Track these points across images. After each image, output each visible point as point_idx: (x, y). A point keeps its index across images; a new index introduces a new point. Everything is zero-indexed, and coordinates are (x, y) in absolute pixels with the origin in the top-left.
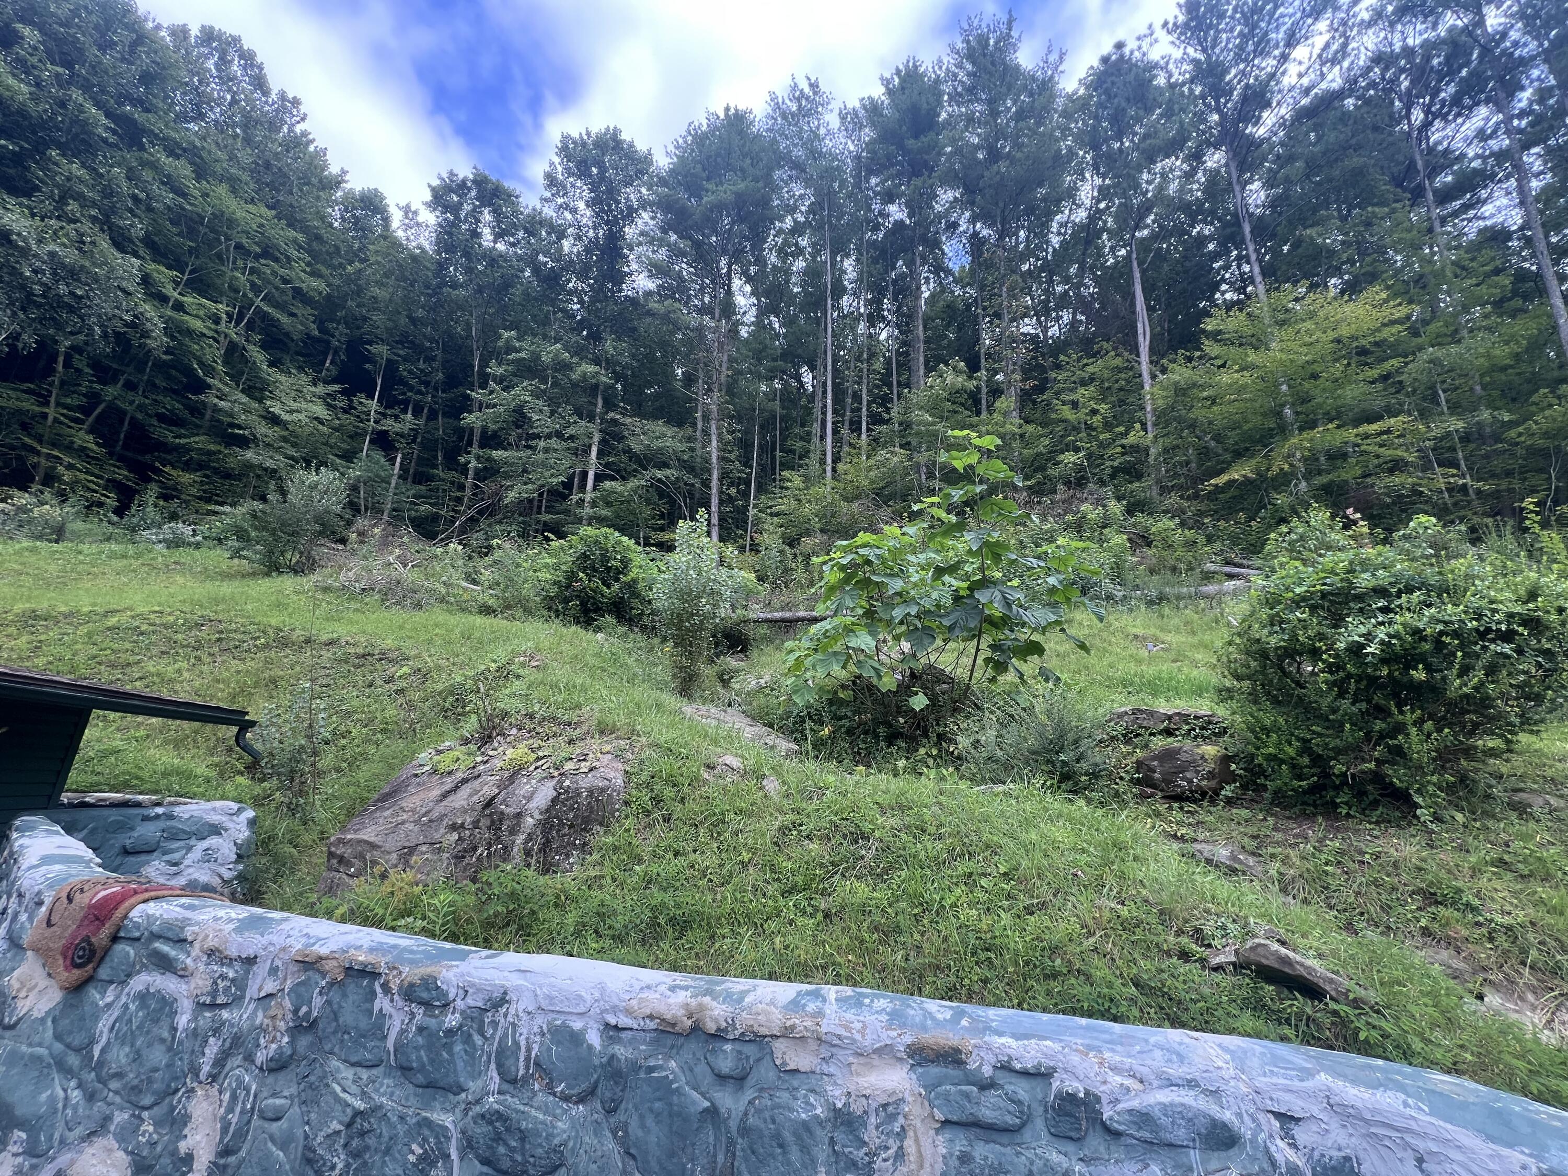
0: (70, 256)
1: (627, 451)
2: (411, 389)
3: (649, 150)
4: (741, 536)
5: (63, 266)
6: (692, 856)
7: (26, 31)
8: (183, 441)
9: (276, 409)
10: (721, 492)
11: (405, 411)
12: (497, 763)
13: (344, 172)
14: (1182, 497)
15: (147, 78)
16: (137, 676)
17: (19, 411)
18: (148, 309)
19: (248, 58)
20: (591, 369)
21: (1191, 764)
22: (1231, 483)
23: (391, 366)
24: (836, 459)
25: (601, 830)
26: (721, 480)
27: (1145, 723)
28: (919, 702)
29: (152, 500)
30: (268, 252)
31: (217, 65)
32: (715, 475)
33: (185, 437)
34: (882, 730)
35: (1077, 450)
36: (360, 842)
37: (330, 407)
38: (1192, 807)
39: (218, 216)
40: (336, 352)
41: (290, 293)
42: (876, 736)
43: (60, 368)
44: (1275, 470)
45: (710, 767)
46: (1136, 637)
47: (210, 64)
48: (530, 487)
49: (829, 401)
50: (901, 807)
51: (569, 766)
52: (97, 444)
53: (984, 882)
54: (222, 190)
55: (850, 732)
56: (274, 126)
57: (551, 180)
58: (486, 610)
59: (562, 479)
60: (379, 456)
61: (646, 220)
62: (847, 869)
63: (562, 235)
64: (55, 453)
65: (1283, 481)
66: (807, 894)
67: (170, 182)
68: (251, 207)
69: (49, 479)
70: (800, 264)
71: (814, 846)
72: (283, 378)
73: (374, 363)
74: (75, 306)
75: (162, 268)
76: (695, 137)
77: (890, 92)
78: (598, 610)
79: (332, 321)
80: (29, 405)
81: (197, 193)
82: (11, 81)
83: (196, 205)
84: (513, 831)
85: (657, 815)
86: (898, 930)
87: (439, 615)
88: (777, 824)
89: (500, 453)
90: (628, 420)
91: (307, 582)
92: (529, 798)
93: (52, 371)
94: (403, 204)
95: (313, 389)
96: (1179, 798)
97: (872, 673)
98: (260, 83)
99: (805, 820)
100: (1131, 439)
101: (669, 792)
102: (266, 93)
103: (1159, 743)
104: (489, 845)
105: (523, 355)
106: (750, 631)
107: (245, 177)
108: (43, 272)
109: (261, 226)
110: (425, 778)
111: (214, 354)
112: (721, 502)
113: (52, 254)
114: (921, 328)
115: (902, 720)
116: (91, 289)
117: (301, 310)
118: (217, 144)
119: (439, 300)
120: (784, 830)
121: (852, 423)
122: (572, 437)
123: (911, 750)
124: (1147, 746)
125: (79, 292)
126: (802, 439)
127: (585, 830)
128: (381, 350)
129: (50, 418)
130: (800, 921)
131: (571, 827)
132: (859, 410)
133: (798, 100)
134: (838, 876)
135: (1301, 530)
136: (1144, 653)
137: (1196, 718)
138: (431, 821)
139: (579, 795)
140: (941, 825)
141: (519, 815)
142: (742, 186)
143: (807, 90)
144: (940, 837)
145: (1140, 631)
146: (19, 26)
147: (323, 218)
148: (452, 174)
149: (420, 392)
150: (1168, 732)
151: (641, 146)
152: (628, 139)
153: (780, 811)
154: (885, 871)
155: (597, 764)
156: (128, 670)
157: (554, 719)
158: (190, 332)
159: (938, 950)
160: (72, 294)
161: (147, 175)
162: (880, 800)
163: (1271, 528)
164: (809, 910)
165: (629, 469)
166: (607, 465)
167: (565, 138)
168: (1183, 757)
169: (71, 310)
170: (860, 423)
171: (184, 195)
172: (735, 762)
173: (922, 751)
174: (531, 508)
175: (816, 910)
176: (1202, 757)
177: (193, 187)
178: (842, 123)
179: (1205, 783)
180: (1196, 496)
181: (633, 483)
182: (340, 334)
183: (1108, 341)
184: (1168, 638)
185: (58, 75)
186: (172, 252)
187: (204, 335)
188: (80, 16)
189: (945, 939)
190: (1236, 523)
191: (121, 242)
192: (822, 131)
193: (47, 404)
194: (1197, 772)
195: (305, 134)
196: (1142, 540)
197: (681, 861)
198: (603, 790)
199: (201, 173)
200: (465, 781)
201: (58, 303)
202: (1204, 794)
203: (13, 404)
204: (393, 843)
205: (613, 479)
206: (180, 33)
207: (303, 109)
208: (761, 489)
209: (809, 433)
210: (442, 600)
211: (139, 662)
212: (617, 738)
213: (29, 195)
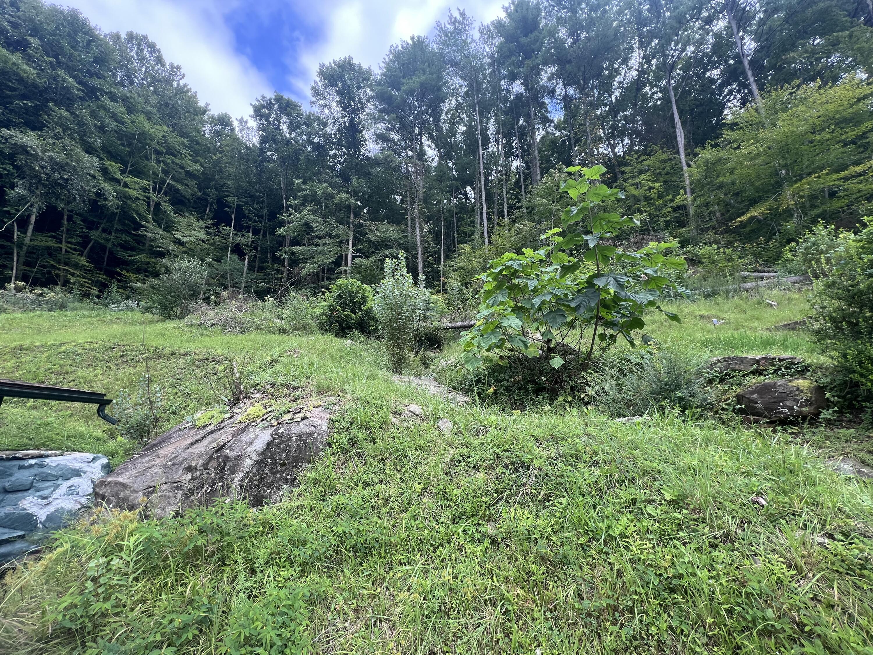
0: (60, 157)
1: (369, 241)
2: (250, 219)
3: (369, 67)
4: (437, 285)
5: (57, 163)
6: (378, 487)
7: (32, 40)
8: (133, 258)
9: (178, 235)
10: (424, 261)
11: (248, 232)
12: (239, 418)
13: (208, 105)
14: (716, 233)
15: (97, 60)
16: (71, 379)
17: (49, 248)
18: (107, 187)
19: (152, 46)
20: (344, 196)
21: (789, 394)
22: (752, 218)
23: (239, 207)
24: (490, 233)
25: (309, 466)
26: (423, 254)
27: (737, 367)
28: (557, 362)
29: (115, 290)
30: (171, 151)
31: (137, 53)
32: (420, 251)
33: (134, 256)
34: (530, 386)
35: (641, 212)
36: (117, 483)
37: (208, 233)
38: (795, 429)
39: (143, 134)
40: (211, 205)
41: (184, 174)
42: (527, 391)
43: (65, 222)
44: (784, 206)
45: (397, 413)
46: (702, 317)
47: (133, 53)
48: (315, 265)
49: (484, 201)
50: (556, 440)
51: (287, 417)
52: (88, 262)
53: (650, 509)
54: (142, 118)
55: (508, 389)
56: (169, 82)
57: (316, 91)
58: (284, 332)
59: (332, 259)
60: (235, 257)
61: (370, 108)
62: (510, 495)
63: (325, 125)
64: (67, 268)
65: (788, 214)
66: (475, 520)
67: (114, 117)
68: (159, 127)
69: (66, 283)
70: (463, 128)
71: (480, 475)
72: (182, 219)
73: (230, 207)
74: (64, 184)
75: (113, 163)
76: (395, 56)
77: (509, 15)
78: (349, 328)
79: (208, 188)
80: (52, 244)
81: (129, 121)
82: (25, 67)
83: (131, 129)
84: (233, 471)
85: (353, 452)
86: (565, 561)
87: (254, 335)
88: (449, 457)
89: (297, 248)
90: (368, 223)
91: (181, 323)
92: (250, 443)
93: (60, 225)
94: (239, 118)
95: (198, 224)
96: (784, 422)
97: (521, 345)
98: (159, 60)
99: (472, 453)
100: (678, 200)
101: (362, 435)
102: (163, 65)
103: (753, 381)
104: (213, 484)
105: (307, 192)
106: (442, 334)
107: (154, 111)
108: (46, 167)
109: (164, 136)
110: (186, 431)
111: (142, 208)
112: (425, 267)
113: (51, 157)
114: (537, 152)
115: (544, 379)
116: (73, 175)
117: (192, 183)
118: (139, 94)
119: (262, 169)
120: (455, 462)
121: (499, 212)
122: (337, 236)
123: (552, 399)
124: (740, 384)
125: (65, 177)
126: (469, 226)
127: (296, 466)
128: (233, 200)
129: (64, 250)
130: (469, 548)
131: (282, 465)
132: (503, 204)
133: (454, 23)
134: (502, 503)
135: (813, 240)
136: (710, 326)
137: (780, 360)
138: (173, 465)
139: (290, 439)
140: (596, 454)
141: (239, 457)
142: (423, 78)
143: (459, 17)
144: (596, 464)
145: (704, 313)
146: (29, 38)
147: (199, 131)
148: (263, 97)
149: (255, 221)
150: (758, 373)
151: (365, 66)
152: (357, 63)
153: (452, 445)
154: (547, 498)
155: (309, 415)
156: (66, 376)
157: (288, 386)
158: (130, 197)
159: (613, 587)
160: (62, 178)
161: (102, 113)
162: (535, 434)
163: (783, 245)
164: (477, 536)
165: (370, 251)
166: (358, 251)
167: (322, 66)
168: (780, 390)
169: (63, 187)
170: (503, 212)
171: (123, 123)
172: (418, 410)
173: (561, 399)
174: (318, 280)
175: (484, 536)
176: (798, 389)
177: (126, 118)
178: (482, 36)
179: (806, 409)
180: (727, 231)
181: (373, 258)
182: (213, 195)
183: (656, 144)
184: (726, 316)
185: (51, 62)
186: (119, 155)
187: (138, 199)
188: (59, 30)
189: (619, 574)
190: (758, 244)
191: (89, 150)
192: (469, 40)
193: (61, 242)
194: (797, 401)
195: (185, 85)
196: (693, 261)
197: (368, 492)
198: (309, 435)
199: (131, 110)
200: (212, 432)
201: (55, 184)
202: (804, 419)
203: (44, 244)
204: (140, 484)
205: (361, 257)
206: (117, 37)
207: (182, 71)
208: (447, 257)
209: (473, 222)
210: (258, 328)
211: (74, 371)
212: (331, 396)
213: (41, 129)
